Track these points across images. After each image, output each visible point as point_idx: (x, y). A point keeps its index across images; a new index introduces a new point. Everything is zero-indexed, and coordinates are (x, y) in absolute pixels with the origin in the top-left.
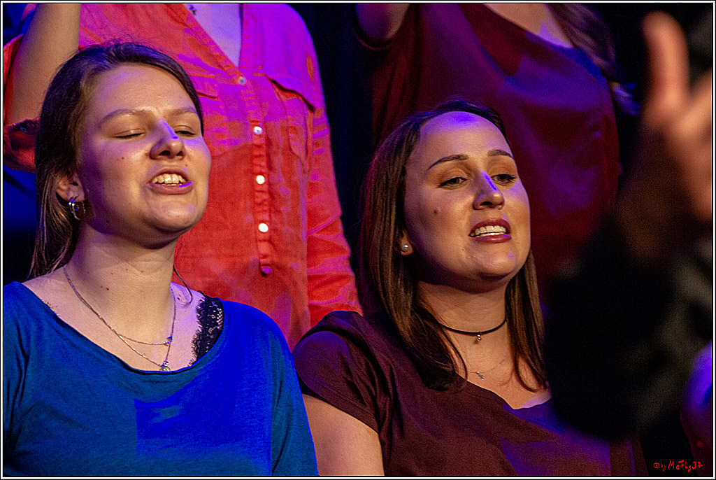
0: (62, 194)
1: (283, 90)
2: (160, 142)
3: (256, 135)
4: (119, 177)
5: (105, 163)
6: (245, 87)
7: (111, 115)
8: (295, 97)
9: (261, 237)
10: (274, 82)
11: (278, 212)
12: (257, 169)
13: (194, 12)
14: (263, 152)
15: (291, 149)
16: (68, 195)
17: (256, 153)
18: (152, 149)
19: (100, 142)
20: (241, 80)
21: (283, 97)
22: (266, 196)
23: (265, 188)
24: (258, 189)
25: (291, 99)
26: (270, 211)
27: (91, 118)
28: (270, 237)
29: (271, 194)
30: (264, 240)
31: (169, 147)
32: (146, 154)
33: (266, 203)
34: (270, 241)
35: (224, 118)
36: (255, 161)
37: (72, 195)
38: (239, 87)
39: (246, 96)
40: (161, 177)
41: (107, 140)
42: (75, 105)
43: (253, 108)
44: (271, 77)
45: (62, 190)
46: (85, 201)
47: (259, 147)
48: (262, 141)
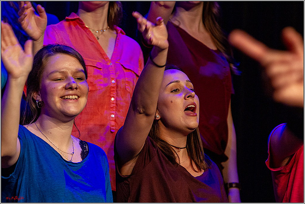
0: (35, 98)
1: (126, 69)
2: (69, 84)
3: (112, 83)
4: (52, 95)
5: (48, 89)
6: (111, 66)
7: (52, 73)
8: (130, 71)
9: (112, 119)
10: (122, 65)
11: (119, 111)
12: (112, 95)
13: (98, 39)
14: (115, 89)
15: (126, 89)
16: (37, 99)
17: (112, 89)
18: (66, 86)
19: (48, 82)
20: (110, 64)
21: (125, 71)
22: (115, 105)
23: (115, 102)
24: (112, 102)
25: (128, 72)
26: (116, 110)
27: (45, 73)
28: (115, 120)
29: (116, 104)
30: (113, 121)
31: (72, 86)
32: (63, 87)
33: (114, 107)
34: (115, 121)
35: (102, 76)
36: (111, 93)
37: (38, 99)
38: (109, 66)
39: (111, 69)
40: (68, 96)
41: (50, 81)
42: (40, 67)
43: (113, 74)
44: (122, 64)
45: (35, 97)
46: (43, 101)
47: (113, 87)
48: (115, 86)
